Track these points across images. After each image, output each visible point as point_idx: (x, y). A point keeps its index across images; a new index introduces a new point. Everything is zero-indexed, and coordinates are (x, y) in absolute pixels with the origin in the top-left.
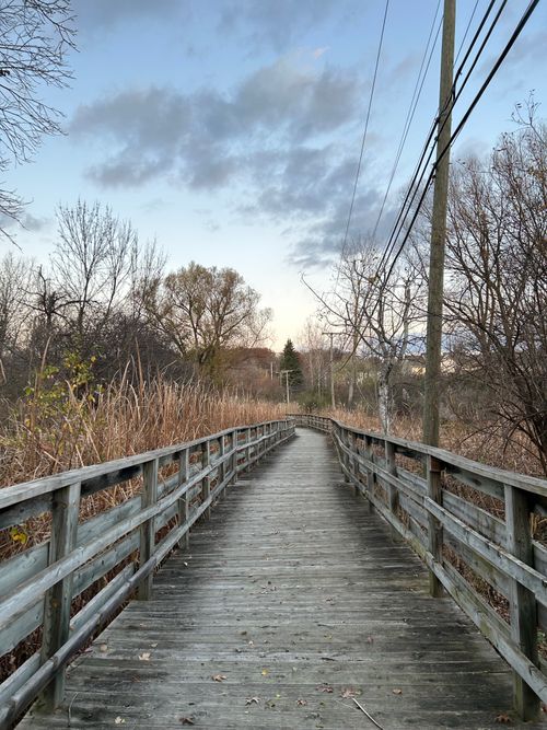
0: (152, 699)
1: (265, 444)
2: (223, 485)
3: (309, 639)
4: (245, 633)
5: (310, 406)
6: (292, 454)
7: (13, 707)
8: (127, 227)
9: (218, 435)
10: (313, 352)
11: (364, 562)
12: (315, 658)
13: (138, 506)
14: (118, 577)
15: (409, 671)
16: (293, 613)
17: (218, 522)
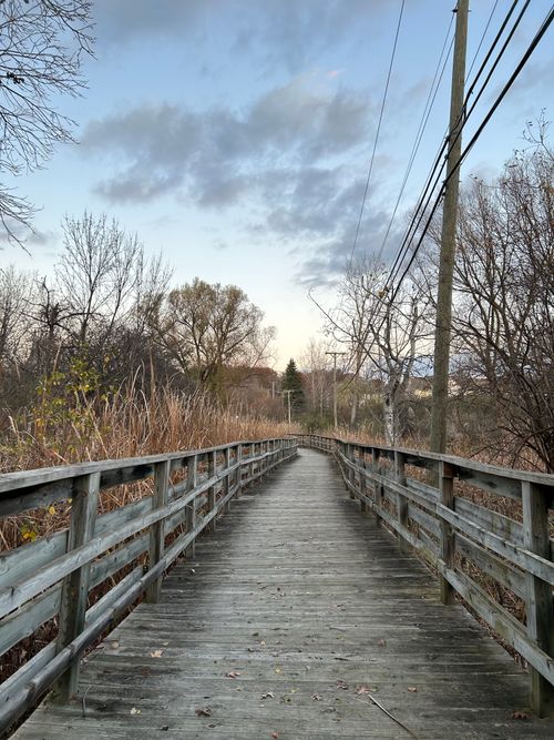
0: (166, 692)
1: (269, 460)
2: (227, 498)
3: (321, 641)
4: (256, 635)
5: (312, 426)
6: (294, 472)
7: (33, 688)
8: (134, 240)
9: (224, 446)
10: (316, 373)
11: (373, 572)
12: (328, 658)
13: (149, 508)
14: (128, 577)
15: (424, 671)
16: (304, 617)
17: (223, 533)
